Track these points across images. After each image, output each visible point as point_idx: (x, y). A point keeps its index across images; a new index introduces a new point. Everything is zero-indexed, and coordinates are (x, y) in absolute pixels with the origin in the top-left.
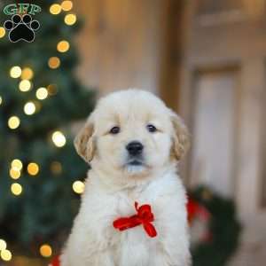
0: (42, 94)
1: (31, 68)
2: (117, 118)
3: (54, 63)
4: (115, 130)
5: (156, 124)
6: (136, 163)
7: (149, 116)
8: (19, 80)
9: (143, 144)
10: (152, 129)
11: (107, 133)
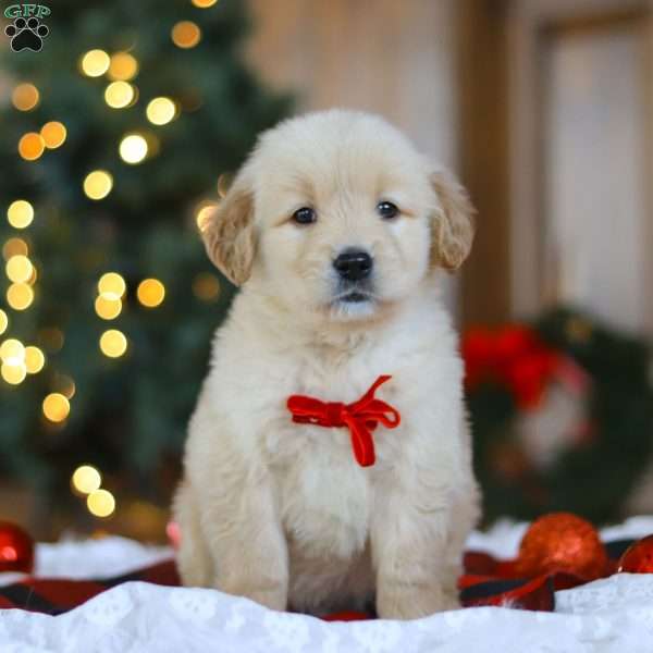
0: (162, 111)
1: (132, 53)
2: (307, 187)
3: (187, 35)
4: (304, 217)
5: (398, 197)
6: (356, 298)
7: (382, 182)
8: (105, 81)
9: (372, 255)
10: (390, 211)
11: (284, 222)
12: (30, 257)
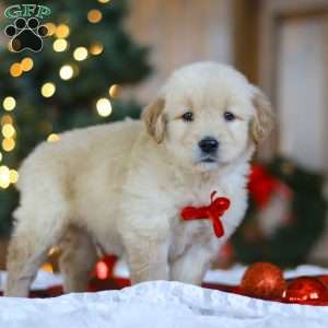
1: (67, 25)
3: (95, 17)
7: (227, 103)
11: (178, 118)
12: (13, 125)
